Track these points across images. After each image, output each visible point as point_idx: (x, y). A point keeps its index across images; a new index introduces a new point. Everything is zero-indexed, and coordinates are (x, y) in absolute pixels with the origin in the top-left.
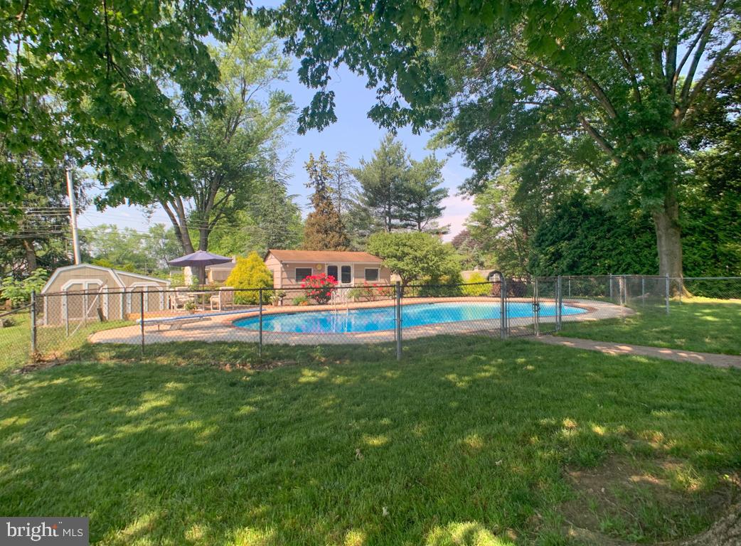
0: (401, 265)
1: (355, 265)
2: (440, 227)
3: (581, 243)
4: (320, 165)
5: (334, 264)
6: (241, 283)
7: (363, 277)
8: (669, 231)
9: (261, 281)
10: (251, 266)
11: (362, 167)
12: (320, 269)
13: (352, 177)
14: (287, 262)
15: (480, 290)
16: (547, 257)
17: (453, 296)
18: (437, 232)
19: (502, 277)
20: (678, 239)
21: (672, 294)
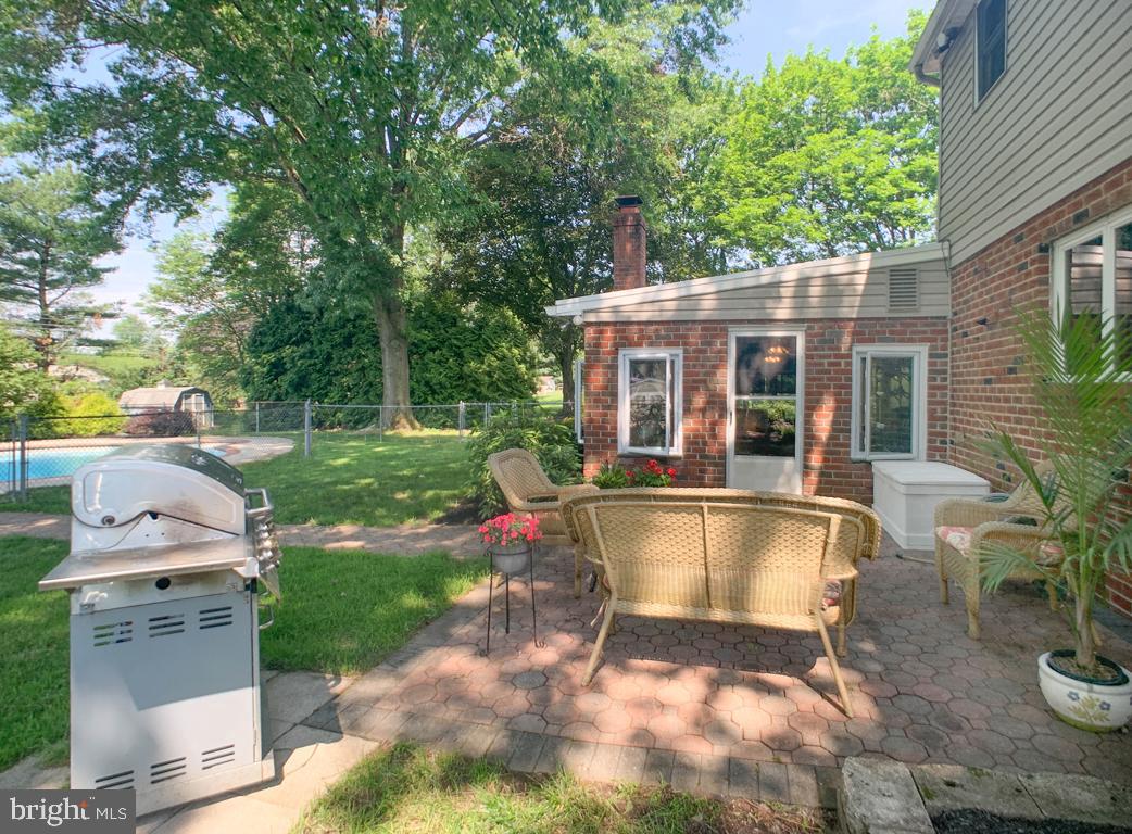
3: (312, 352)
8: (392, 343)
15: (97, 425)
16: (265, 369)
18: (92, 314)
19: (208, 400)
20: (403, 354)
21: (394, 425)
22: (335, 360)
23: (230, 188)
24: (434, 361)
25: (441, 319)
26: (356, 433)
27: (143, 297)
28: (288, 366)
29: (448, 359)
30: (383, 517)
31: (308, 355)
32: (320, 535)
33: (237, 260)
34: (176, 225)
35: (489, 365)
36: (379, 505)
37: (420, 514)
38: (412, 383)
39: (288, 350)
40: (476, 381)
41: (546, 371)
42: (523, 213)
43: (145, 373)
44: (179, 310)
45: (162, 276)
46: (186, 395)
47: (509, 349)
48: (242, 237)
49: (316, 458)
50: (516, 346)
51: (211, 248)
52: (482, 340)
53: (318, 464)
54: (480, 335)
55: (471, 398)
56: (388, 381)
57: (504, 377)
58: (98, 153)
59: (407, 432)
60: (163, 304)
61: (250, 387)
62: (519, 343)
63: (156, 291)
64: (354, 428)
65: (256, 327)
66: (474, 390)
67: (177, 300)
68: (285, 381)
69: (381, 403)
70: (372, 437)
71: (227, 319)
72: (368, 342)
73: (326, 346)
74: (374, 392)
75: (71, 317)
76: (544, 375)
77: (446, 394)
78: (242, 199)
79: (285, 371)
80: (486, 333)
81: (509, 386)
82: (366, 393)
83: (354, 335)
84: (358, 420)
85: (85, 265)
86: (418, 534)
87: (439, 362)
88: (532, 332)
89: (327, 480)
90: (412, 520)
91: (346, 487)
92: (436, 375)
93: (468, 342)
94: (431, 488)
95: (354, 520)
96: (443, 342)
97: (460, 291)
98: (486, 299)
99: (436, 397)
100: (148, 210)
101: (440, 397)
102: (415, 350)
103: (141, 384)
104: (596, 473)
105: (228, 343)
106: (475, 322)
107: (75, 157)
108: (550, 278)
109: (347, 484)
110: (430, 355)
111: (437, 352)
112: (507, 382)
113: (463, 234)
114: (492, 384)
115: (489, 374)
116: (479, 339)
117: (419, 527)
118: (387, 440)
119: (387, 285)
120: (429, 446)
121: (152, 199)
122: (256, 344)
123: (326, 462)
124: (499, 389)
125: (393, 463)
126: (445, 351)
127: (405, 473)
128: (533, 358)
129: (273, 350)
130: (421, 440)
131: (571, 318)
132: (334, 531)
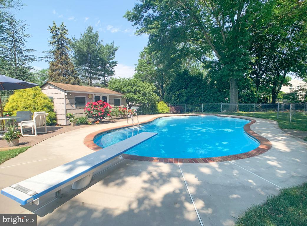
1: (109, 96)
5: (98, 94)
7: (113, 104)
8: (235, 87)
14: (69, 92)
16: (176, 96)
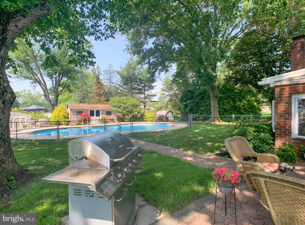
0: (119, 110)
1: (102, 110)
2: (153, 93)
3: (194, 102)
4: (97, 70)
5: (92, 109)
6: (55, 117)
7: (105, 114)
8: (214, 98)
9: (63, 116)
10: (60, 110)
11: (120, 70)
12: (86, 111)
13: (116, 74)
14: (72, 109)
15: (151, 119)
16: (183, 106)
17: (141, 121)
18: (152, 96)
19: (172, 113)
20: (217, 101)
21: (214, 121)
22: (199, 103)
23: (176, 64)
24: (226, 102)
25: (228, 90)
26: (204, 122)
27: (160, 91)
28: (188, 105)
29: (230, 102)
30: (201, 150)
31: (193, 102)
32: (182, 154)
33: (177, 81)
34: (165, 74)
35: (244, 103)
36: (201, 146)
37: (212, 151)
38: (220, 109)
39: (188, 102)
40: (239, 108)
41: (266, 104)
42: (255, 54)
43: (161, 108)
44: (167, 93)
45: (163, 86)
46: (168, 112)
47: (251, 98)
48: (178, 75)
49: (191, 129)
50: (253, 97)
51: (172, 79)
52: (241, 96)
53: (191, 131)
54: (241, 94)
55: (238, 113)
56: (212, 109)
57: (249, 106)
58: (151, 62)
59: (217, 123)
60: (164, 92)
61: (180, 110)
62: (254, 95)
63: (162, 89)
64: (204, 121)
65: (181, 96)
66: (239, 111)
67: (166, 91)
68: (188, 109)
69: (210, 115)
70: (208, 124)
71: (176, 95)
72: (208, 98)
73: (197, 100)
74: (209, 112)
75: (149, 96)
76: (265, 105)
77: (230, 112)
78: (178, 66)
79: (188, 106)
80: (243, 93)
81: (250, 109)
82: (207, 112)
83: (204, 97)
84: (205, 119)
85: (151, 86)
86: (209, 159)
87: (228, 103)
88: (259, 92)
89: (191, 136)
90: (209, 153)
91: (195, 139)
92: (227, 107)
93: (237, 96)
94: (218, 143)
95: (193, 150)
96: (229, 97)
97: (234, 81)
98: (243, 83)
99: (227, 113)
100: (160, 72)
101: (228, 113)
102: (221, 100)
103: (160, 110)
104: (281, 145)
105: (176, 100)
106: (239, 90)
107: (147, 63)
108: (266, 73)
109: (195, 138)
110: (225, 101)
111: (227, 100)
112: (250, 108)
113: (235, 64)
114: (245, 109)
115: (244, 106)
116: (240, 95)
117: (210, 156)
118: (212, 125)
119: (212, 82)
120: (223, 128)
121: (160, 69)
122: (182, 100)
123: (193, 131)
124: (247, 110)
125: (211, 132)
126: (229, 99)
127: (213, 136)
128: (259, 100)
129: (185, 101)
130: (220, 125)
131: (269, 85)
132: (186, 153)
